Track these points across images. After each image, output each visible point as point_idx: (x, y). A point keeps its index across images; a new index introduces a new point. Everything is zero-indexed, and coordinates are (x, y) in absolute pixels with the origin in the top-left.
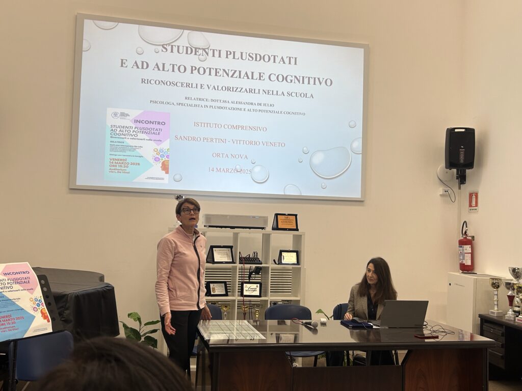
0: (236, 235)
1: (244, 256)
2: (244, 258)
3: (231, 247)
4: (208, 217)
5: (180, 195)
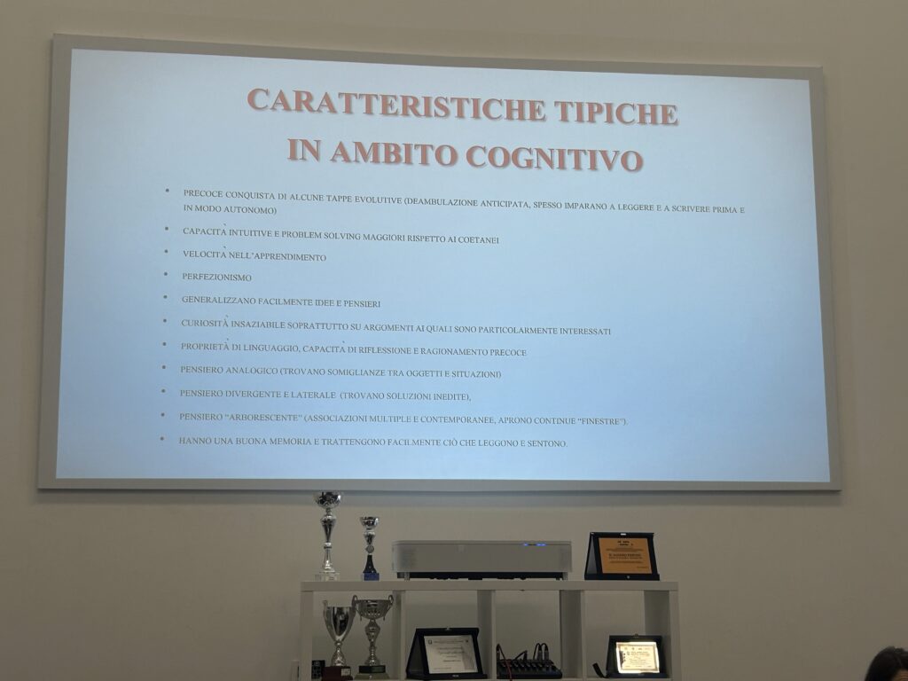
0: (485, 596)
1: (510, 654)
2: (511, 662)
3: (473, 632)
4: (407, 550)
5: (329, 494)
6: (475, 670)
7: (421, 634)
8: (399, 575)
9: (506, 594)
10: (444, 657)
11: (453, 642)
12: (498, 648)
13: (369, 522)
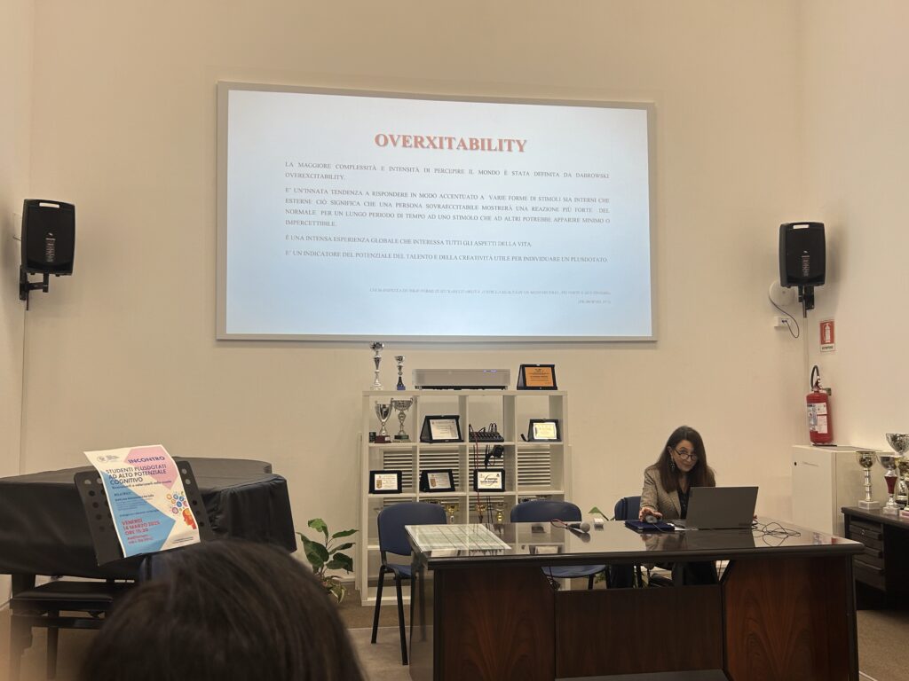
0: (463, 399)
1: (476, 429)
2: (477, 433)
3: (456, 418)
4: (420, 374)
5: (378, 343)
6: (457, 438)
7: (428, 419)
8: (416, 387)
9: (474, 397)
10: (440, 431)
11: (446, 422)
12: (470, 426)
13: (400, 359)
